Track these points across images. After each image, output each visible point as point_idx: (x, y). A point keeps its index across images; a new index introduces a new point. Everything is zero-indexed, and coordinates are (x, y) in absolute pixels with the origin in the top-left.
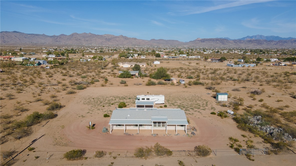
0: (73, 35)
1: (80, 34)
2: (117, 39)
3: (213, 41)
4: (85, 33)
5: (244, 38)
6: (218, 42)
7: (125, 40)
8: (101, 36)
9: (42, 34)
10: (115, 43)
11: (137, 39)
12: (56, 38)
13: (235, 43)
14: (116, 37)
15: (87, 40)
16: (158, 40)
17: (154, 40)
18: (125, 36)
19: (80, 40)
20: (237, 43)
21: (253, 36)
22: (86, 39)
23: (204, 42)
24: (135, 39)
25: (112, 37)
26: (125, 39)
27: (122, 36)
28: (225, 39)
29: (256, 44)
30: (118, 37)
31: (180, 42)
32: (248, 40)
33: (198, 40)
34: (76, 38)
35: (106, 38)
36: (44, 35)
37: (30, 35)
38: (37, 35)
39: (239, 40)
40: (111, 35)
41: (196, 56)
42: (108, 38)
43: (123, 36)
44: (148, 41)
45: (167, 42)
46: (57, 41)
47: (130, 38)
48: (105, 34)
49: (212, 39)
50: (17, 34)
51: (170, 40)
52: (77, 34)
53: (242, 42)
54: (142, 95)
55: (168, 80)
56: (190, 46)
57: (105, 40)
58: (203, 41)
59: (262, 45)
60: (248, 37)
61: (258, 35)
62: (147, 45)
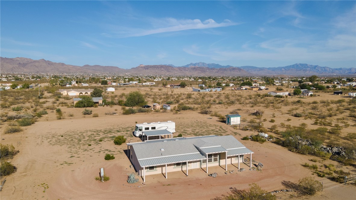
2: (37, 64)
3: (158, 68)
5: (188, 65)
6: (162, 69)
7: (48, 66)
8: (11, 59)
10: (34, 69)
11: (66, 65)
13: (180, 70)
14: (35, 62)
16: (93, 66)
17: (88, 66)
18: (48, 61)
20: (182, 70)
21: (196, 63)
23: (147, 69)
24: (63, 64)
25: (28, 61)
26: (49, 64)
27: (43, 60)
28: (170, 66)
29: (200, 72)
30: (38, 62)
31: (120, 69)
32: (192, 67)
33: (142, 67)
35: (20, 63)
39: (184, 68)
40: (27, 59)
41: (150, 83)
42: (22, 63)
43: (45, 61)
44: (81, 67)
47: (55, 63)
48: (18, 58)
49: (156, 66)
53: (187, 69)
54: (144, 123)
55: (147, 107)
56: (133, 74)
57: (17, 66)
58: (147, 67)
59: (205, 73)
60: (191, 64)
61: (201, 62)
62: (80, 72)
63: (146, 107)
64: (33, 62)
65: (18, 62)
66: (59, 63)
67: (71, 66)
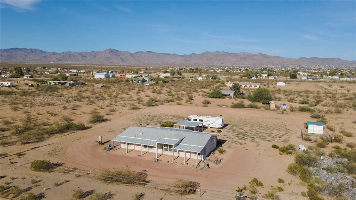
0: (204, 53)
1: (212, 53)
2: (255, 58)
4: (218, 51)
7: (264, 59)
8: (236, 54)
9: (173, 53)
10: (252, 62)
11: (281, 58)
12: (186, 57)
14: (254, 55)
15: (219, 60)
16: (309, 59)
17: (304, 58)
18: (265, 54)
19: (211, 59)
22: (218, 58)
24: (278, 57)
25: (248, 56)
26: (265, 57)
27: (261, 54)
30: (256, 56)
31: (343, 60)
34: (207, 56)
35: (242, 57)
36: (175, 55)
37: (162, 55)
38: (168, 54)
40: (247, 53)
41: (351, 78)
42: (243, 57)
43: (262, 54)
44: (296, 60)
45: (323, 60)
46: (187, 61)
47: (271, 56)
48: (241, 52)
50: (151, 53)
51: (328, 59)
52: (209, 53)
55: (267, 104)
57: (240, 60)
62: (294, 64)
63: (265, 104)
64: (252, 56)
65: (240, 56)
66: (275, 56)
67: (286, 59)
